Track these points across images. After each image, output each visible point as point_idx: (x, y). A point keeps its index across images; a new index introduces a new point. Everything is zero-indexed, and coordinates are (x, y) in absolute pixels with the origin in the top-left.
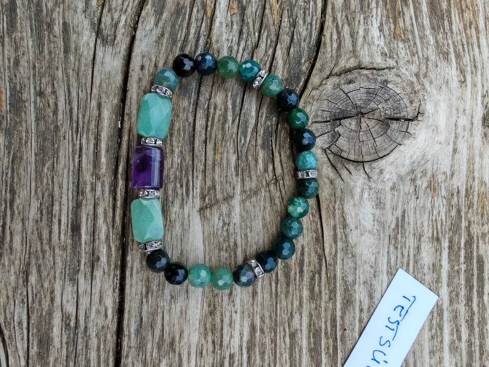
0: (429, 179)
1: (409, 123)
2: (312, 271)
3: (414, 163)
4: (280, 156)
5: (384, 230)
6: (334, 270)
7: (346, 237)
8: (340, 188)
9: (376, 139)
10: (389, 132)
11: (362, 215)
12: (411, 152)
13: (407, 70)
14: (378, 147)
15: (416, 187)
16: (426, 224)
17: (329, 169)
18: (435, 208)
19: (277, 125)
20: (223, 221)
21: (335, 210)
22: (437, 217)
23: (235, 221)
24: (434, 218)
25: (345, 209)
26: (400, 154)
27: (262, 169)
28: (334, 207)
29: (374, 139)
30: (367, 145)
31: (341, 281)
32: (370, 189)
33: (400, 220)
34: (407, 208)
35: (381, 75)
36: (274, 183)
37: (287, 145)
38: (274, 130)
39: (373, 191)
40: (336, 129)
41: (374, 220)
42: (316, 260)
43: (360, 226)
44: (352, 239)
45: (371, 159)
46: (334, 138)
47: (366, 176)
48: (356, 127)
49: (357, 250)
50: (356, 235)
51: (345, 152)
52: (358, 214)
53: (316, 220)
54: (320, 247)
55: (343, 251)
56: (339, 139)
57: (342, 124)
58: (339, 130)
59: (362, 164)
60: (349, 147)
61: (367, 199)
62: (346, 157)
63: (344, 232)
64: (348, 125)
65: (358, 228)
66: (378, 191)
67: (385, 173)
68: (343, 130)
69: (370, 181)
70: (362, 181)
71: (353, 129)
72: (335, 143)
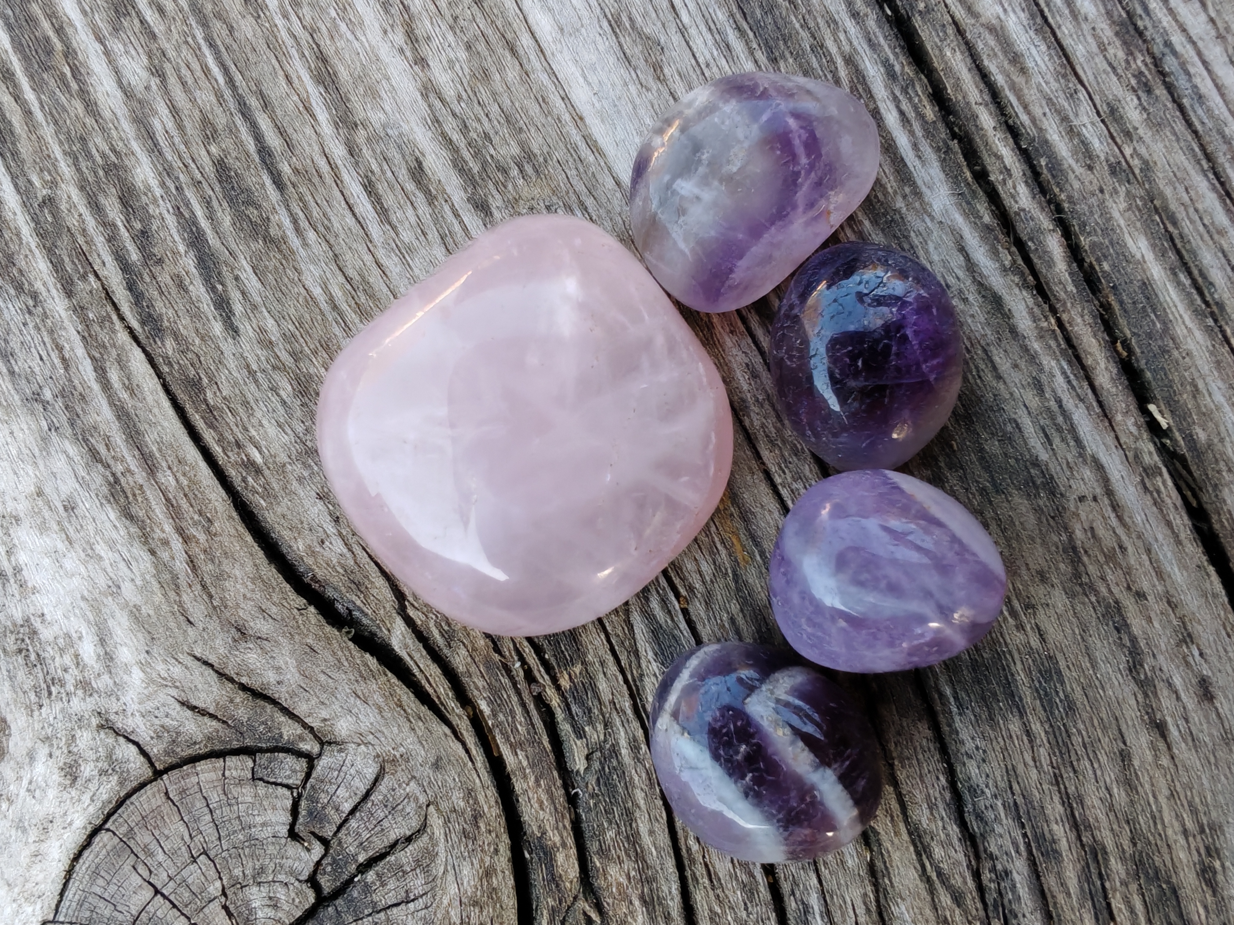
2: (160, 261)
6: (82, 308)
7: (94, 453)
8: (201, 626)
9: (147, 893)
11: (71, 562)
14: (127, 868)
17: (271, 677)
19: (555, 741)
21: (180, 531)
25: (146, 557)
26: (28, 886)
28: (186, 539)
29: (156, 892)
30: (173, 854)
31: (38, 286)
32: (85, 686)
39: (70, 680)
40: (318, 850)
41: (17, 570)
42: (164, 310)
43: (59, 523)
44: (68, 456)
45: (132, 803)
46: (310, 813)
47: (120, 725)
48: (247, 903)
49: (29, 428)
50: (59, 481)
51: (240, 782)
52: (85, 563)
53: (230, 454)
54: (170, 364)
55: (81, 394)
56: (286, 818)
57: (304, 886)
58: (304, 854)
59: (159, 766)
60: (236, 808)
61: (80, 638)
62: (232, 761)
63: (109, 466)
64: (281, 893)
65: (61, 509)
66: (50, 693)
67: (56, 777)
68: (288, 863)
69: (99, 713)
70: (128, 699)
71: (255, 889)
72: (295, 794)
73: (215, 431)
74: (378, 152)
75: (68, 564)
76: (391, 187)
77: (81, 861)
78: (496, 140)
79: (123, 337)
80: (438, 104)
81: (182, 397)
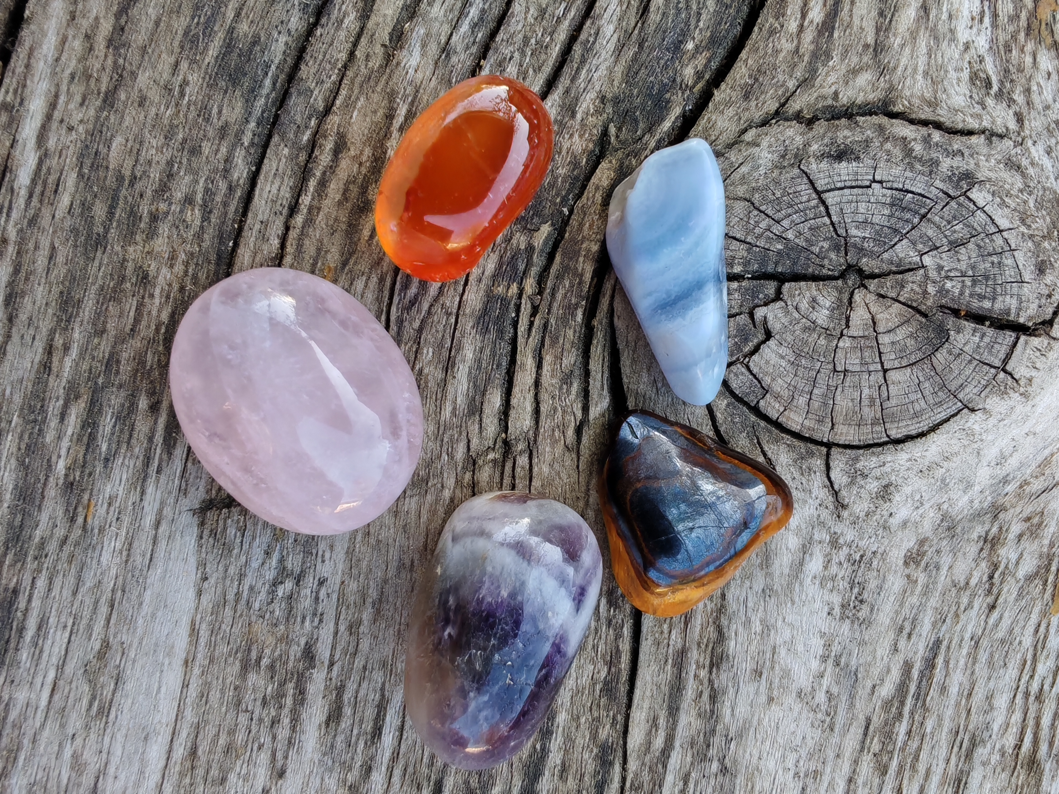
0: (1045, 550)
1: (1018, 338)
3: (1005, 481)
4: (539, 366)
5: (852, 697)
7: (713, 698)
9: (892, 375)
10: (941, 356)
12: (1004, 443)
13: (1049, 152)
14: (893, 402)
15: (996, 567)
16: (1002, 702)
18: (1045, 653)
19: (551, 258)
20: (282, 560)
22: (1046, 687)
23: (325, 570)
24: (1035, 687)
25: (730, 597)
26: (966, 443)
27: (461, 401)
29: (885, 371)
30: (858, 387)
32: (835, 543)
33: (915, 674)
34: (947, 636)
35: (954, 154)
36: (494, 461)
37: (570, 333)
38: (534, 271)
39: (842, 555)
40: (760, 313)
41: (824, 658)
42: (590, 761)
43: (773, 668)
44: (733, 711)
45: (860, 441)
46: (746, 340)
47: (830, 497)
48: (831, 318)
49: (745, 751)
50: (751, 697)
51: (777, 397)
52: (774, 626)
53: (620, 621)
54: (614, 719)
55: (692, 747)
56: (765, 349)
57: (785, 298)
58: (770, 317)
59: (824, 450)
60: (793, 383)
61: (815, 578)
62: (773, 415)
63: (710, 680)
64: (804, 305)
65: (764, 677)
66: (862, 556)
67: (897, 498)
68: (785, 321)
69: (839, 517)
70: (813, 511)
71: (819, 322)
72: (747, 359)
73: (618, 646)
74: (350, 755)
75: (787, 634)
76: (361, 721)
77: (920, 431)
78: (260, 696)
79: (633, 765)
80: (279, 755)
81: (623, 689)
